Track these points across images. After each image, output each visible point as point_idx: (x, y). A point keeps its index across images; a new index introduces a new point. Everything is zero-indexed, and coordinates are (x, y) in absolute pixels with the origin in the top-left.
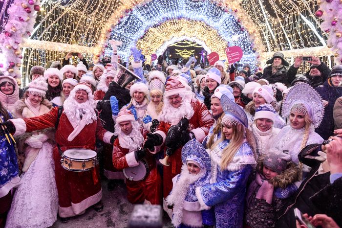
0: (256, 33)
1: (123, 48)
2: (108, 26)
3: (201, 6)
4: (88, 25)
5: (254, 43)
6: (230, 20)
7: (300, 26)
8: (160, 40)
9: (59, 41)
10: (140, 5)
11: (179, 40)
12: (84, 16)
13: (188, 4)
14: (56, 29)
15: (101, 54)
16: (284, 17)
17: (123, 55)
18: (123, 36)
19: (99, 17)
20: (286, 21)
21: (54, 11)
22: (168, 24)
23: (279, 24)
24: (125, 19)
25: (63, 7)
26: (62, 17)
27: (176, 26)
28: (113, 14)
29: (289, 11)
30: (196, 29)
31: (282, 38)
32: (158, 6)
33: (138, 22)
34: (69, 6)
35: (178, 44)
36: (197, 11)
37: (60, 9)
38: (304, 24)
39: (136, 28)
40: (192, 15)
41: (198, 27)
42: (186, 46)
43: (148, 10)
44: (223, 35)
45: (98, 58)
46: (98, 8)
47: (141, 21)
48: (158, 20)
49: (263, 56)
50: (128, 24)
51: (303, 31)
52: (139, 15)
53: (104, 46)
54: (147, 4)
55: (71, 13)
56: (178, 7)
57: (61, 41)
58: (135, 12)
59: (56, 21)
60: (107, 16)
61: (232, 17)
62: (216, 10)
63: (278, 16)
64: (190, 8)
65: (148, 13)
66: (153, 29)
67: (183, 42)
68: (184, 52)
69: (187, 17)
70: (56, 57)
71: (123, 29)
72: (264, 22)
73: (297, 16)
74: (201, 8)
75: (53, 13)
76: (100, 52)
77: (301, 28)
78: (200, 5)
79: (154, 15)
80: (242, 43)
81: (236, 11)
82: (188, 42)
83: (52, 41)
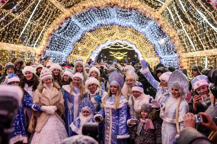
0: (176, 37)
1: (62, 49)
2: (50, 30)
3: (130, 15)
4: (33, 29)
5: (175, 45)
6: (154, 26)
7: (208, 31)
8: (96, 43)
9: (7, 42)
10: (77, 14)
11: (113, 43)
12: (30, 22)
13: (118, 14)
14: (6, 32)
15: (42, 54)
16: (195, 24)
17: (62, 55)
18: (62, 38)
19: (43, 23)
20: (198, 27)
21: (6, 17)
22: (102, 30)
23: (192, 29)
24: (65, 25)
25: (13, 15)
26: (12, 22)
27: (109, 31)
28: (55, 21)
29: (199, 19)
30: (127, 34)
31: (196, 40)
32: (93, 15)
33: (75, 27)
34: (19, 14)
35: (112, 47)
36: (127, 19)
37: (11, 16)
38: (211, 29)
39: (74, 33)
40: (122, 22)
41: (128, 32)
42: (119, 49)
43: (85, 18)
44: (150, 39)
45: (40, 57)
46: (42, 16)
47: (79, 27)
48: (93, 26)
49: (183, 56)
50: (67, 29)
51: (211, 35)
52: (76, 22)
53: (45, 47)
54: (84, 13)
55: (20, 19)
56: (110, 15)
57: (9, 42)
58: (73, 20)
59: (7, 25)
60: (49, 23)
61: (156, 24)
62: (142, 18)
63: (191, 23)
64: (120, 17)
65: (85, 20)
66: (89, 34)
67: (116, 45)
68: (117, 54)
69: (118, 24)
70: (3, 54)
71: (63, 33)
72: (181, 28)
73: (205, 23)
74: (130, 17)
75: (5, 19)
76: (41, 52)
77: (209, 32)
78: (128, 14)
79: (90, 22)
80: (165, 46)
81: (158, 19)
82: (120, 45)
83: (2, 41)
